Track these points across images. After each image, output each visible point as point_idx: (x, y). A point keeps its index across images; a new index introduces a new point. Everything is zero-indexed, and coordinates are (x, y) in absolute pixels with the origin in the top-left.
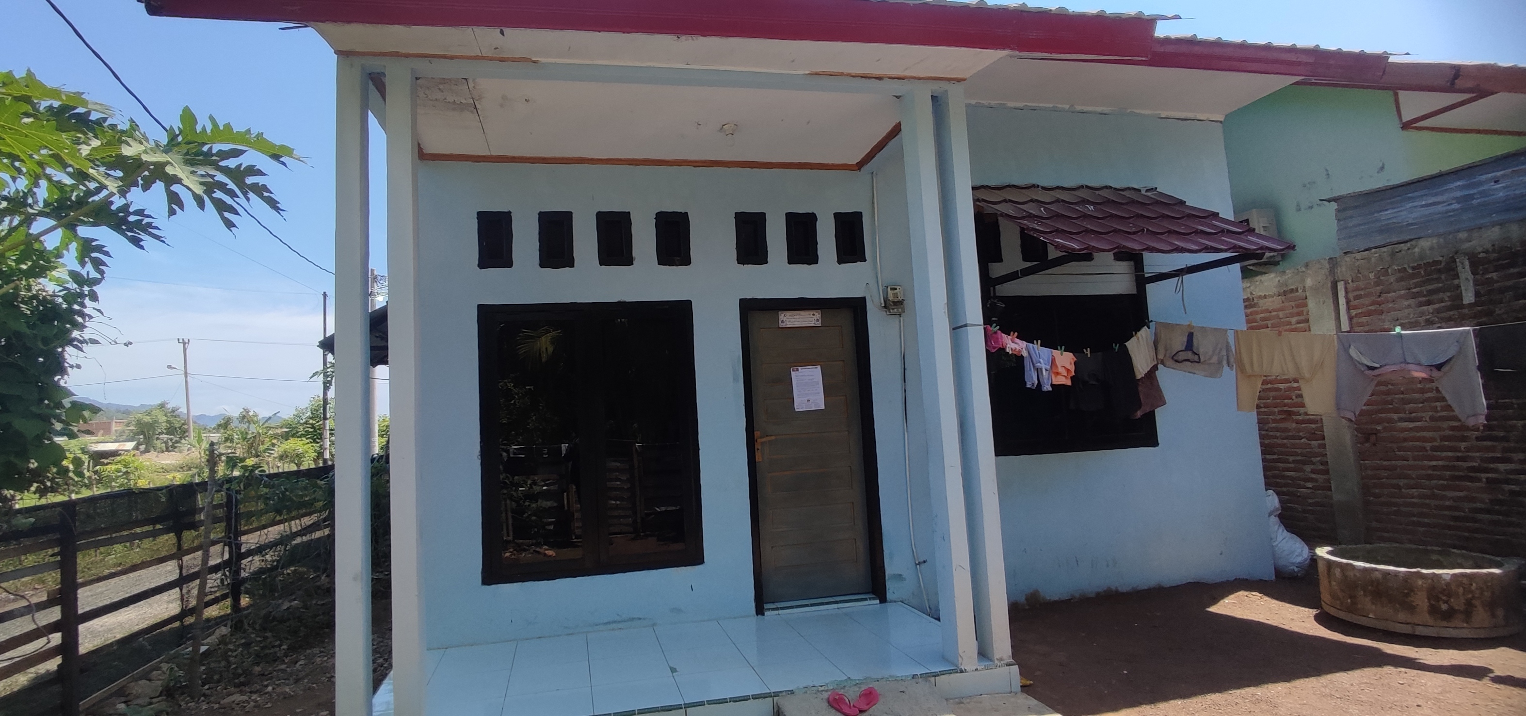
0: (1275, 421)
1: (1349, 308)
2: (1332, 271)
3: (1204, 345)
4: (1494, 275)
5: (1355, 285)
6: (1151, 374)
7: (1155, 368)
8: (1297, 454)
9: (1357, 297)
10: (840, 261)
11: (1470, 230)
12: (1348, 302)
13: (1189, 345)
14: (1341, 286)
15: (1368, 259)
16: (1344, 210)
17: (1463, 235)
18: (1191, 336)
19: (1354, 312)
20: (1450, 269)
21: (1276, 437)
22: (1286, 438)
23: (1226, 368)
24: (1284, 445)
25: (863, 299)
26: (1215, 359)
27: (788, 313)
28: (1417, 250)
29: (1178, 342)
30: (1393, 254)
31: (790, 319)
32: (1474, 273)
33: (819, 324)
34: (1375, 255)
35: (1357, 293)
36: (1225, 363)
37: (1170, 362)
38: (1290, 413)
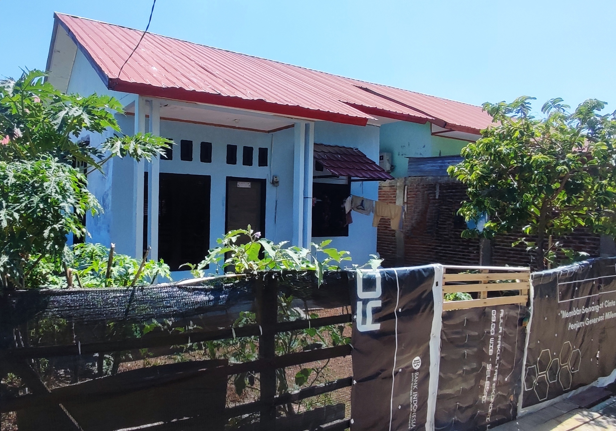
0: (383, 230)
1: (407, 195)
2: (405, 182)
3: (366, 205)
4: (445, 191)
5: (411, 187)
6: (349, 213)
7: (351, 210)
8: (388, 241)
9: (411, 192)
10: (259, 166)
11: (441, 176)
12: (407, 193)
13: (362, 204)
14: (406, 187)
15: (415, 179)
16: (411, 162)
17: (439, 177)
18: (363, 201)
19: (409, 196)
20: (434, 187)
21: (383, 235)
22: (385, 236)
23: (371, 213)
24: (385, 238)
25: (266, 179)
26: (369, 209)
27: (241, 182)
28: (428, 180)
29: (359, 203)
30: (421, 179)
31: (241, 185)
32: (440, 189)
33: (250, 187)
34: (417, 178)
35: (411, 190)
36: (372, 211)
37: (355, 209)
38: (387, 227)
